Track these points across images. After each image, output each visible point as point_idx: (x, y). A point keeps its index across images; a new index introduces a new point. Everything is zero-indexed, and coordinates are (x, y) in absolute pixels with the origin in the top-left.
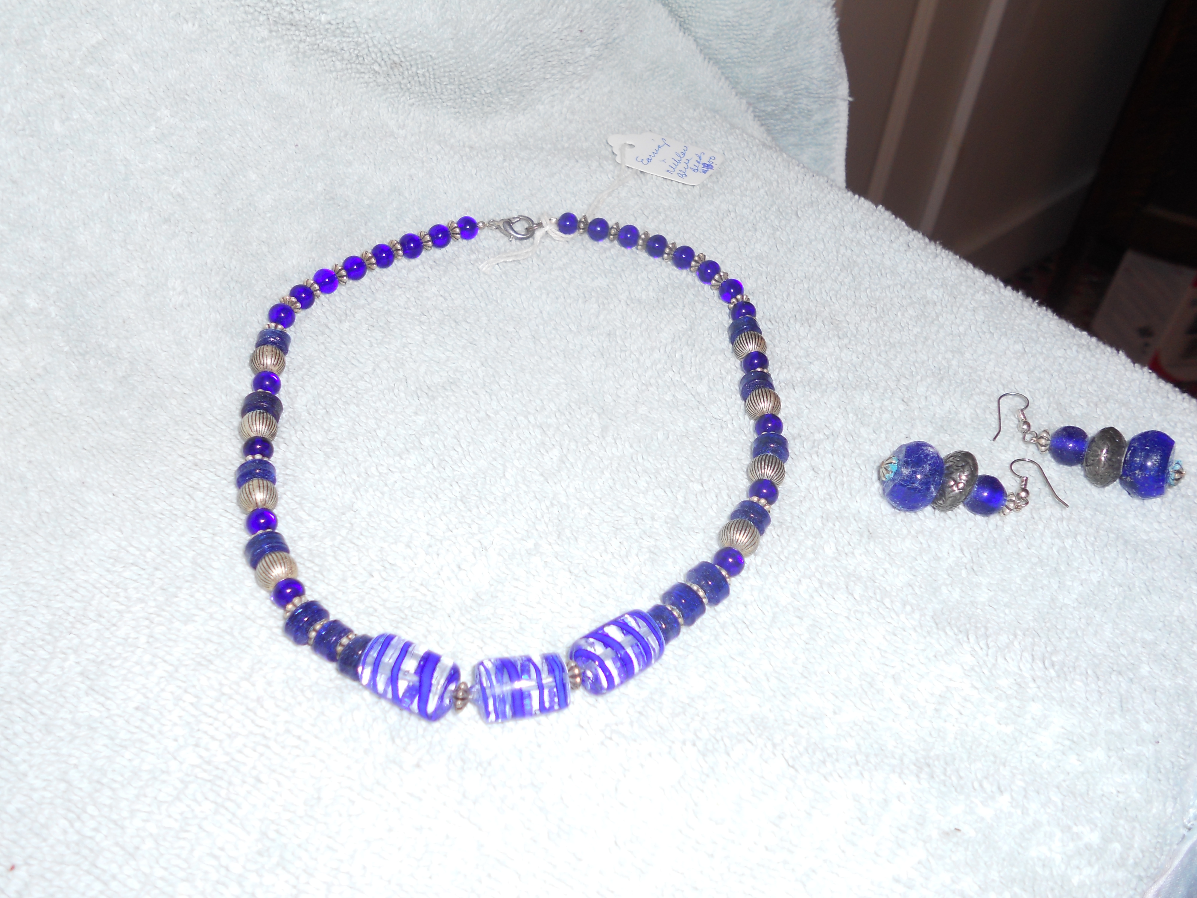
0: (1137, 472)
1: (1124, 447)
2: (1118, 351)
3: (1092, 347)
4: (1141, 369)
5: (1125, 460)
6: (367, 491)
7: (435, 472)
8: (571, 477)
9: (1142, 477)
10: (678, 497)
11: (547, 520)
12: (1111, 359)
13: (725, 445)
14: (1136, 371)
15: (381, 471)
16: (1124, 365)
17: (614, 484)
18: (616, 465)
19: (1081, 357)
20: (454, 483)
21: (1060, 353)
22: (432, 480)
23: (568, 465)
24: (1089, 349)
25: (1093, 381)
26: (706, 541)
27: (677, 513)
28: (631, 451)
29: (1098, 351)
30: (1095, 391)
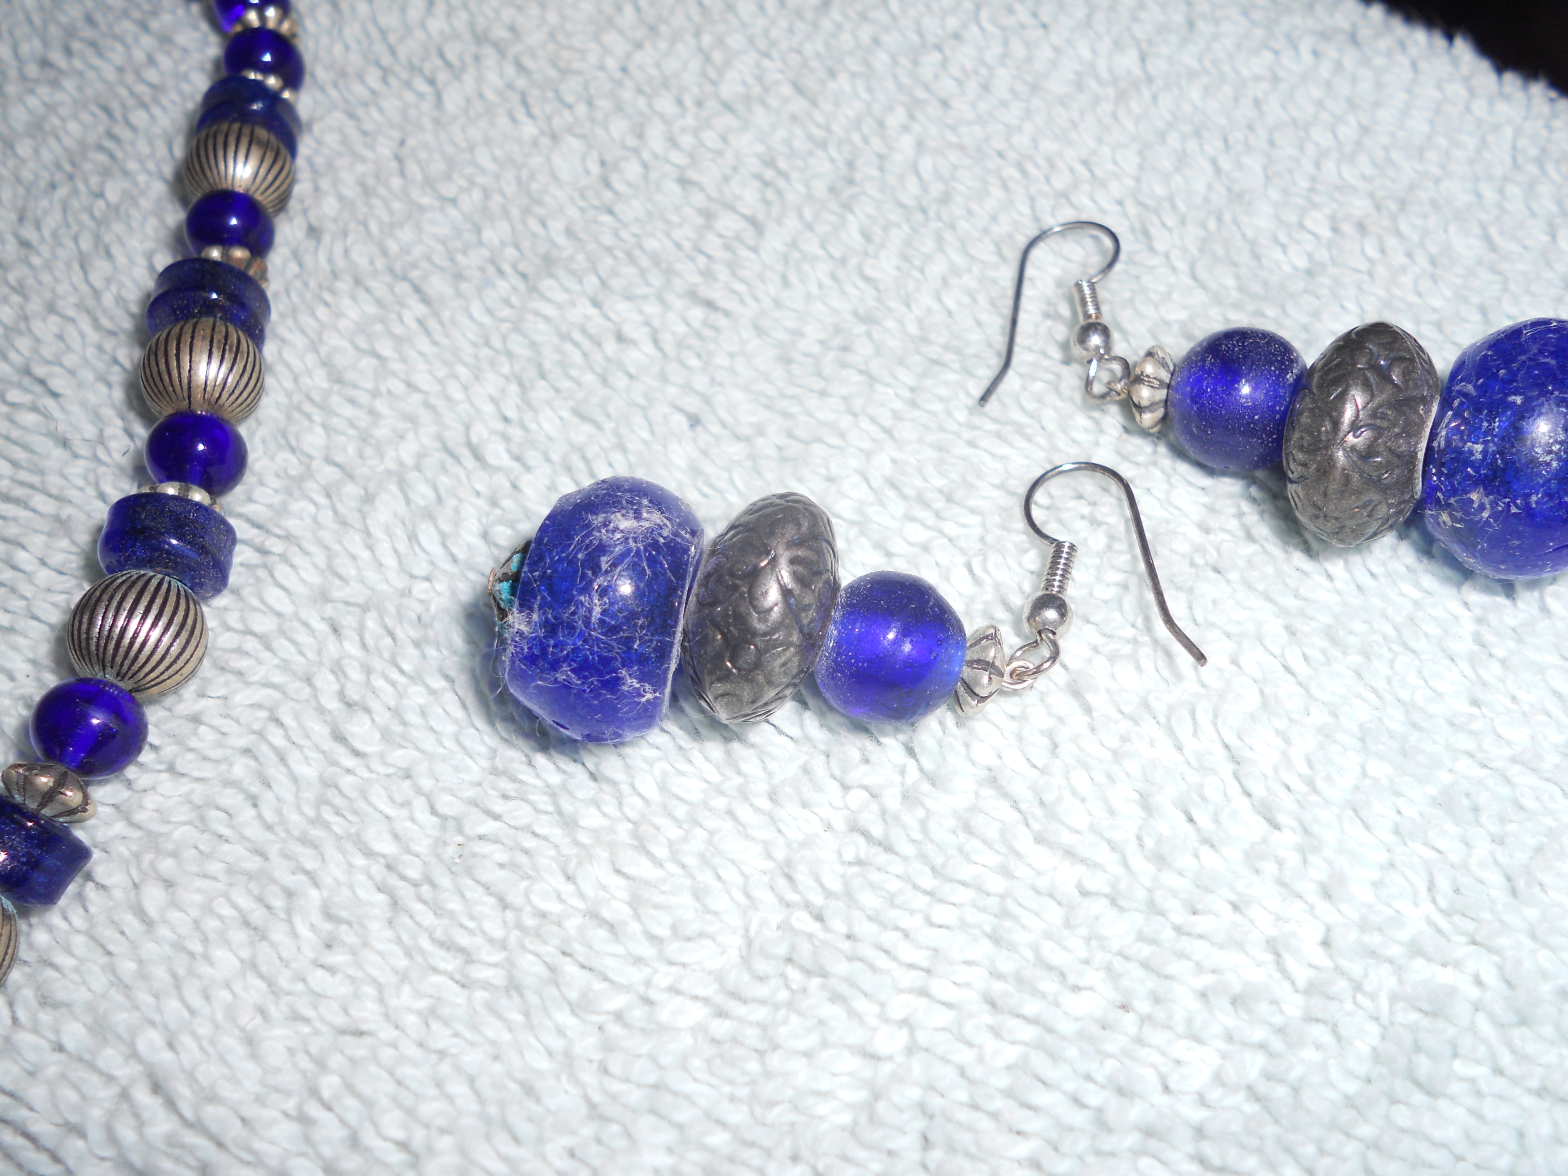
0: (1474, 496)
1: (1426, 401)
2: (1450, 37)
3: (1364, 33)
4: (1525, 88)
5: (1429, 448)
9: (1494, 515)
12: (1423, 65)
14: (1507, 98)
16: (1466, 80)
19: (1325, 70)
21: (1260, 63)
24: (1353, 38)
25: (1359, 143)
29: (1385, 43)
30: (1364, 177)
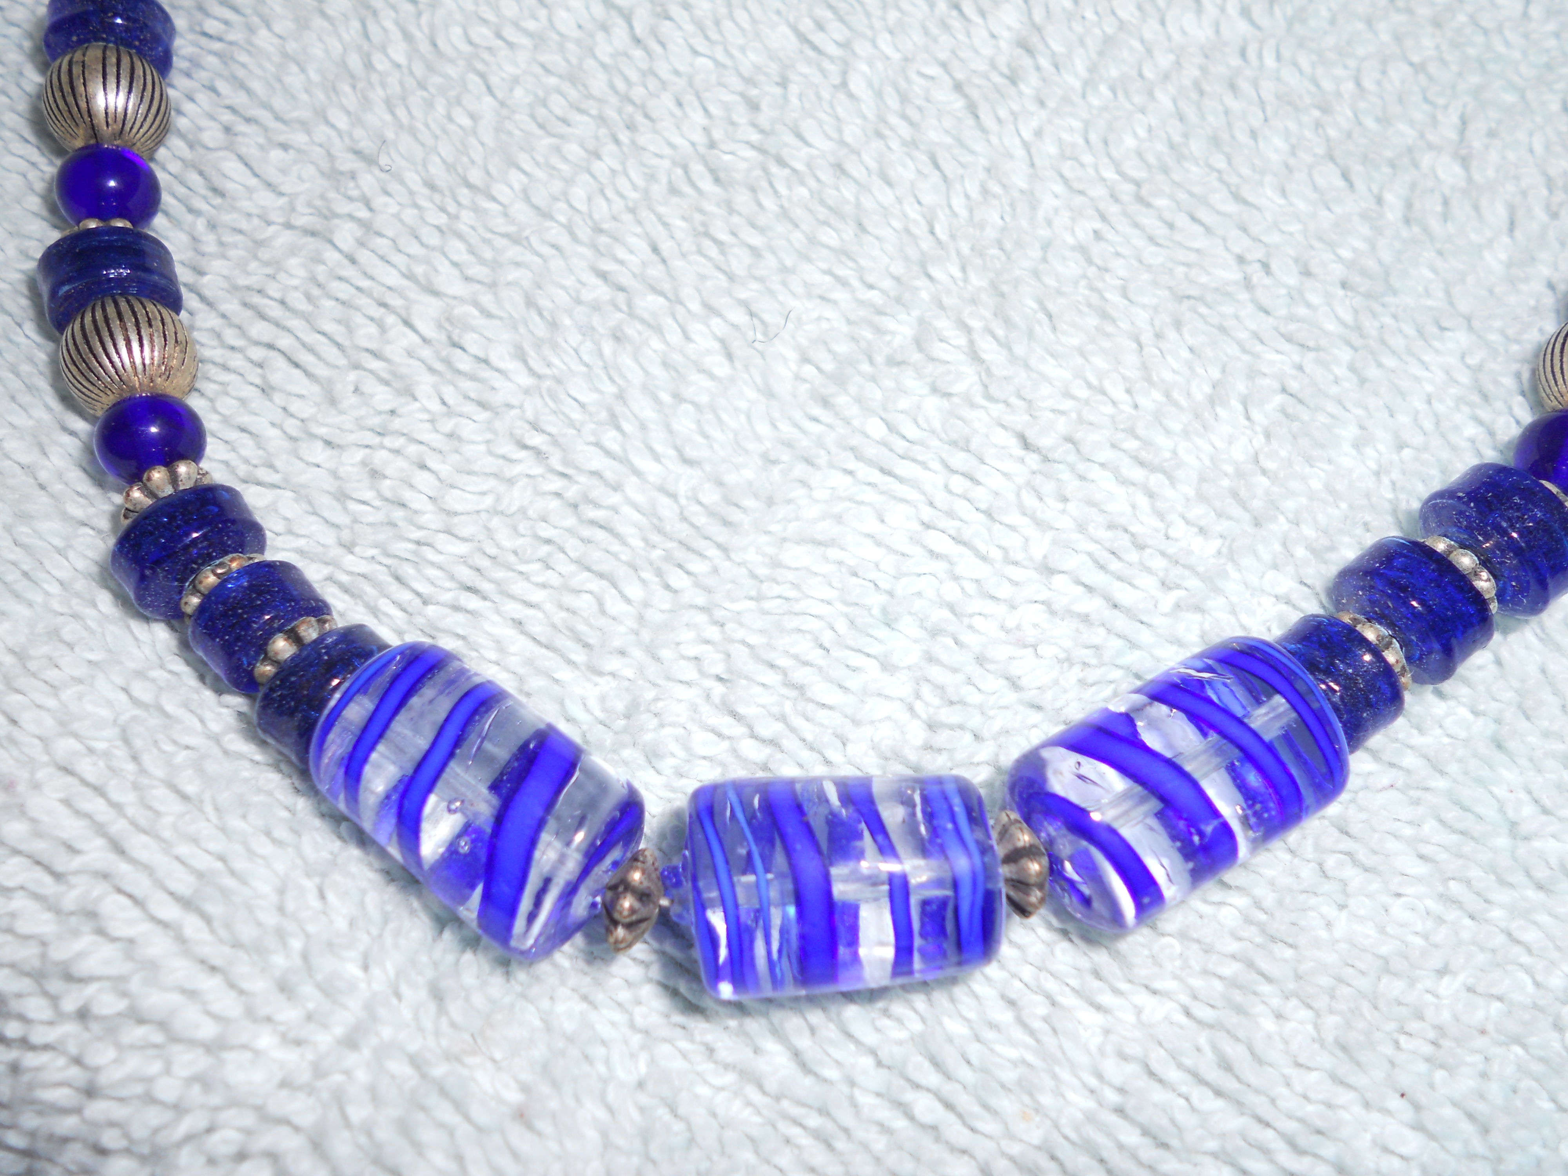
6: (430, 105)
7: (638, 53)
8: (1052, 104)
10: (1389, 197)
11: (965, 249)
13: (1551, 27)
15: (477, 40)
17: (1186, 136)
18: (1196, 73)
20: (689, 98)
22: (627, 80)
23: (1044, 62)
26: (1472, 361)
27: (1387, 257)
28: (1242, 26)
